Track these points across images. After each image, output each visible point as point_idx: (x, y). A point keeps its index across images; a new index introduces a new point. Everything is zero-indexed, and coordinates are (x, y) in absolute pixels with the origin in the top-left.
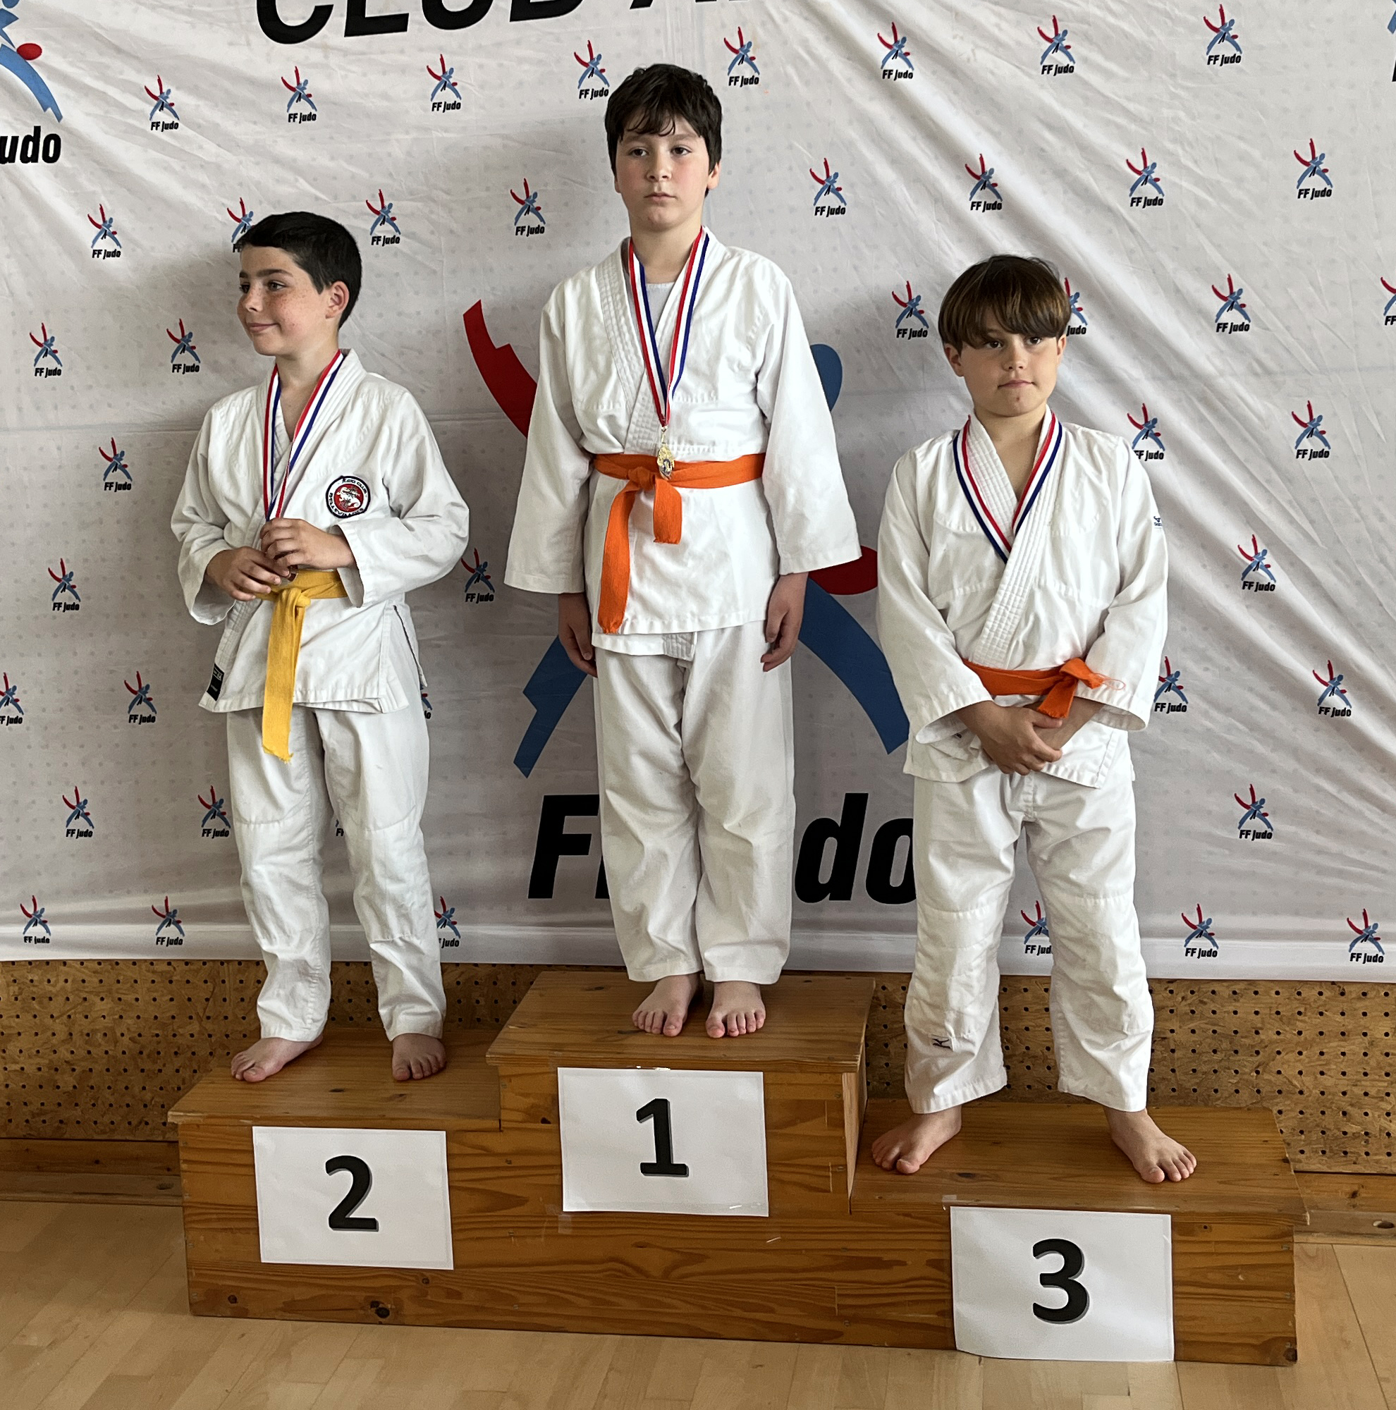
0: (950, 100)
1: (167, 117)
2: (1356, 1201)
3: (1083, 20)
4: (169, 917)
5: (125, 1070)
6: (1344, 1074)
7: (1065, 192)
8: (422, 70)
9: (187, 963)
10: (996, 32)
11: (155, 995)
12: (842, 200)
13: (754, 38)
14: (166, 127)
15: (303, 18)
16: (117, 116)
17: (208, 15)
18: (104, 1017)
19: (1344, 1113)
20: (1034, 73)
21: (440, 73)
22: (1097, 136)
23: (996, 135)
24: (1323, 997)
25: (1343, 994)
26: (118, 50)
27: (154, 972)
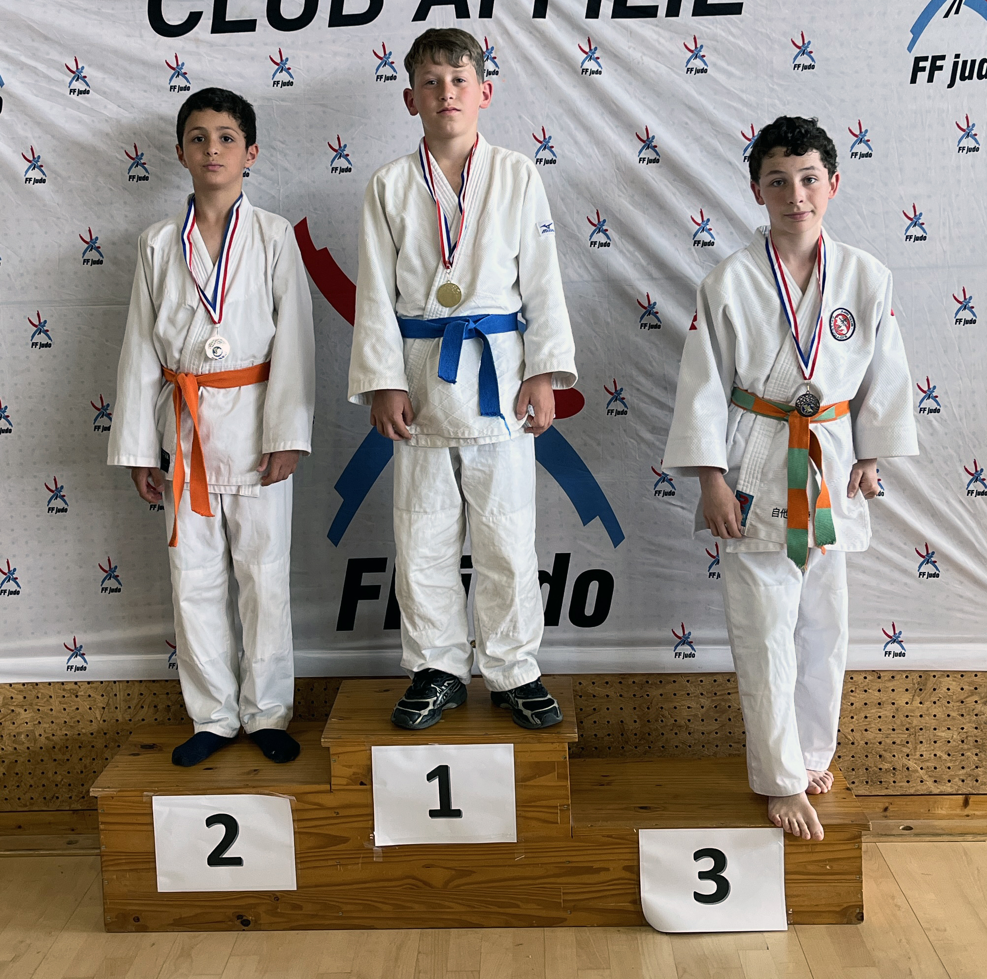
0: (626, 90)
1: (81, 85)
2: (887, 813)
3: (714, 38)
4: (77, 651)
5: (42, 760)
6: (880, 730)
7: (702, 151)
8: (266, 58)
9: (89, 683)
10: (657, 45)
11: (65, 706)
12: (554, 155)
13: (496, 45)
14: (80, 92)
15: (182, 20)
16: (43, 84)
17: (112, 15)
18: (27, 723)
19: (880, 756)
20: (681, 72)
21: (279, 61)
22: (721, 116)
23: (656, 113)
24: (867, 680)
25: (879, 678)
26: (46, 38)
27: (64, 690)
